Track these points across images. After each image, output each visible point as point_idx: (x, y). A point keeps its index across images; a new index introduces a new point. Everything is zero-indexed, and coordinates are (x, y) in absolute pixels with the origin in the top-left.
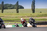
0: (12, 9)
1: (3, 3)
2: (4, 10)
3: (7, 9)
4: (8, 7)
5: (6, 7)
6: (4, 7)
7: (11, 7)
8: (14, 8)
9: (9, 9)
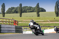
0: (31, 12)
1: (21, 5)
2: (22, 13)
3: (26, 12)
4: (27, 10)
5: (25, 10)
6: (23, 10)
7: (31, 10)
8: (34, 11)
9: (29, 12)
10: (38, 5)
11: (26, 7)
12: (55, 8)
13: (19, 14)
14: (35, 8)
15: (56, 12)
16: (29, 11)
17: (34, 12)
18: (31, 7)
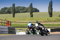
0: (25, 12)
1: (14, 5)
2: (15, 14)
3: (19, 13)
4: (20, 10)
5: (18, 10)
6: (16, 10)
7: (24, 10)
9: (22, 13)
10: (31, 5)
11: (19, 7)
12: (49, 8)
13: (12, 15)
14: (28, 8)
15: (49, 12)
16: (22, 11)
17: (27, 12)
18: (24, 7)
